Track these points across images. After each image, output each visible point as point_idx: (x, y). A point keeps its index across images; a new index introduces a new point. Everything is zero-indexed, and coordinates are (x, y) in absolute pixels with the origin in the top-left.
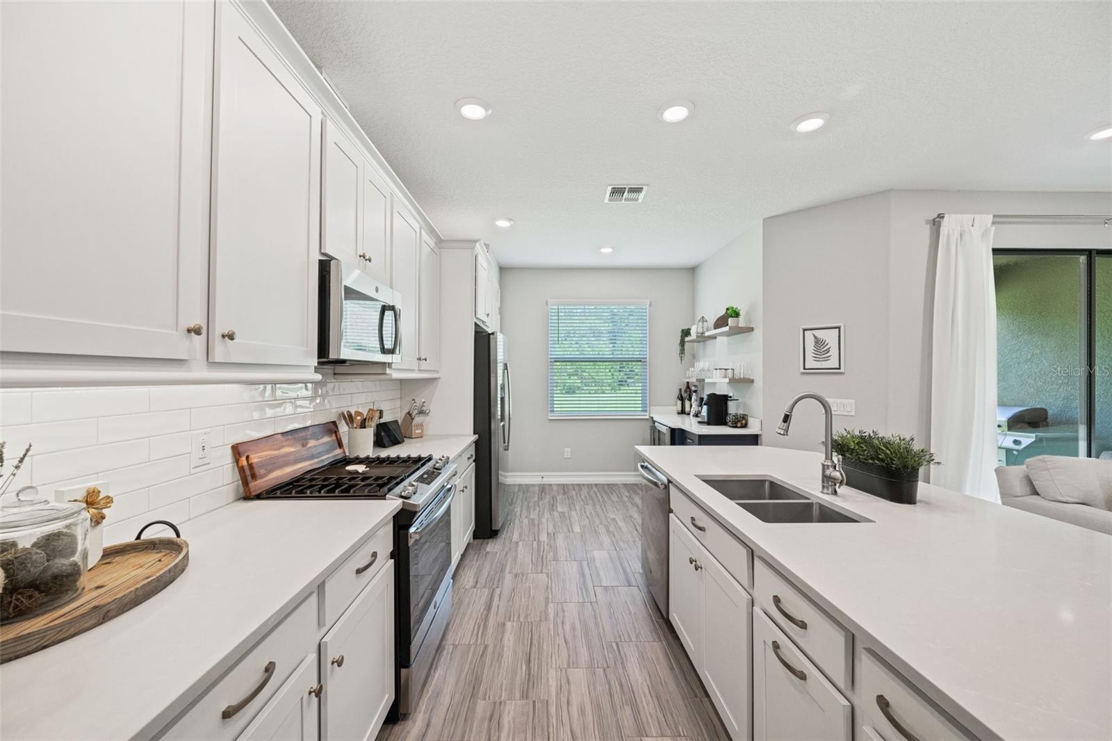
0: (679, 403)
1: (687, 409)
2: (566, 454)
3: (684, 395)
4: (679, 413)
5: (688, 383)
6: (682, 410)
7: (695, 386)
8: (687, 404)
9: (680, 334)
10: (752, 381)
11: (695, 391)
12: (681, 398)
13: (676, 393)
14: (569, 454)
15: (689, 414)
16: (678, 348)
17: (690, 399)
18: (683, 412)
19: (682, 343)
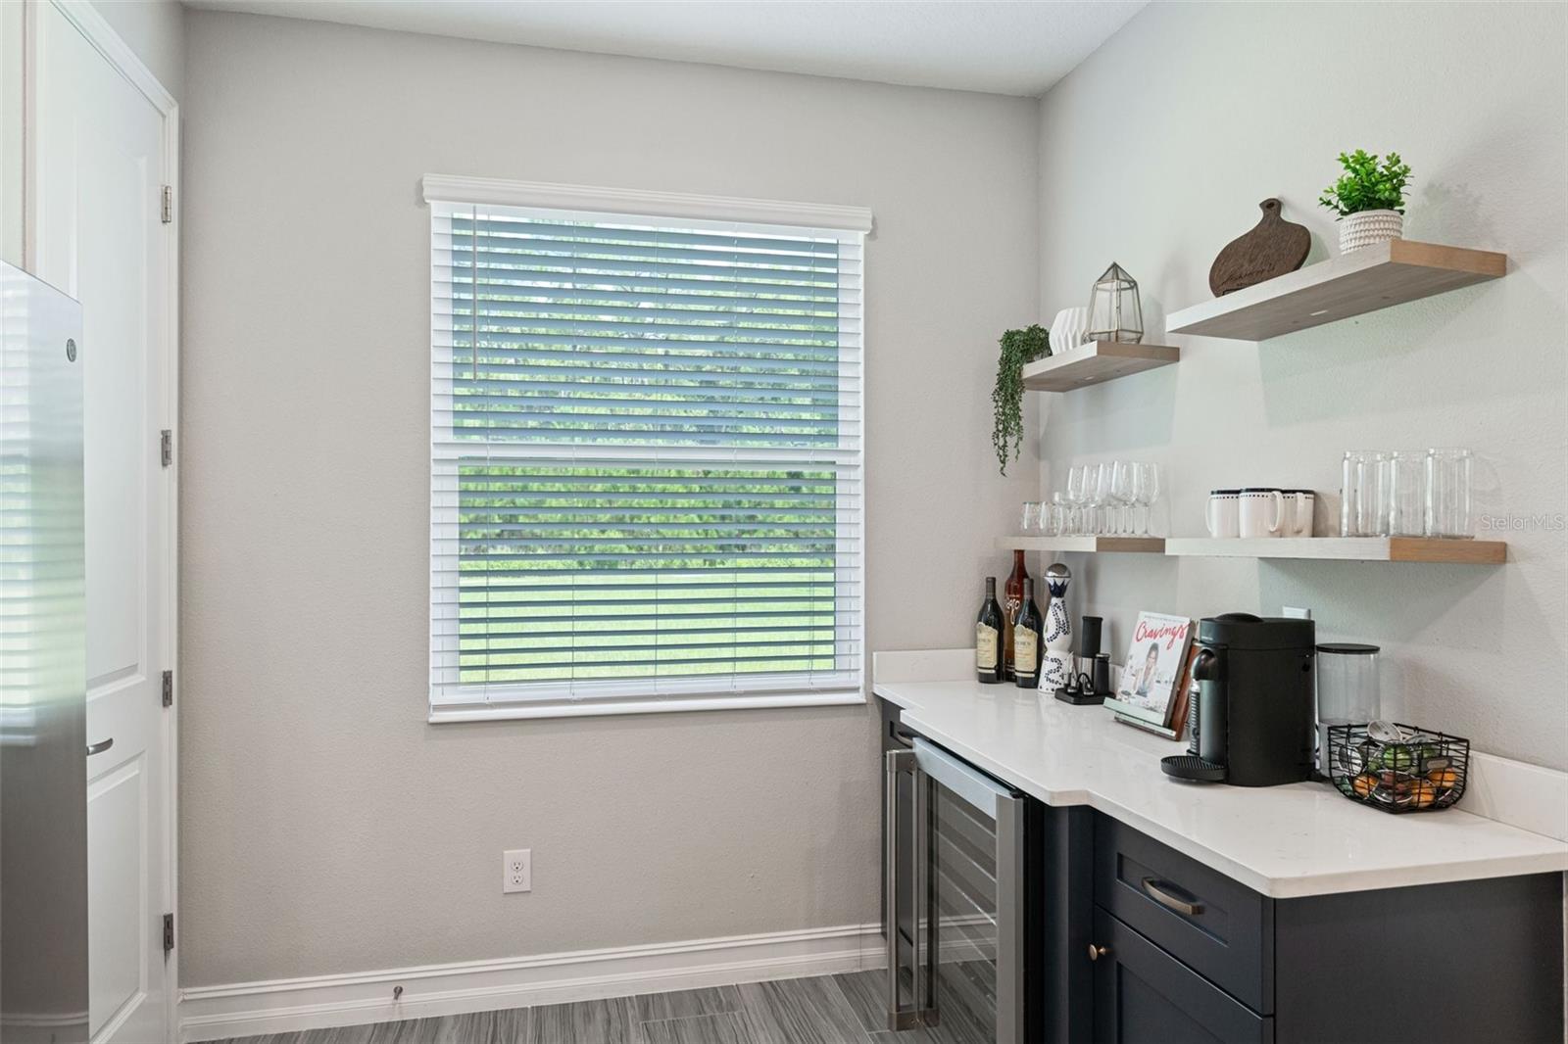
0: (989, 636)
1: (1023, 661)
2: (509, 874)
3: (1009, 605)
4: (985, 679)
5: (1020, 553)
6: (998, 667)
7: (1058, 568)
8: (1023, 642)
9: (998, 352)
10: (1498, 554)
11: (1058, 591)
12: (994, 616)
13: (971, 599)
14: (526, 873)
15: (1031, 683)
16: (988, 410)
17: (1036, 623)
18: (1003, 672)
19: (1010, 386)
